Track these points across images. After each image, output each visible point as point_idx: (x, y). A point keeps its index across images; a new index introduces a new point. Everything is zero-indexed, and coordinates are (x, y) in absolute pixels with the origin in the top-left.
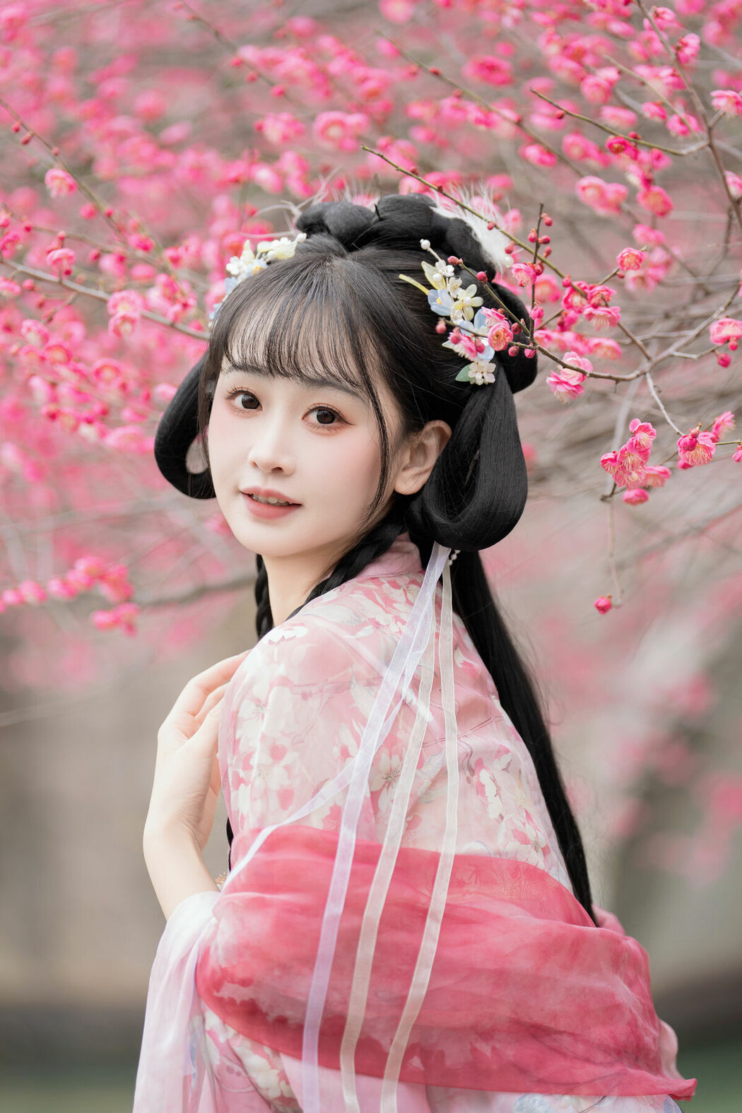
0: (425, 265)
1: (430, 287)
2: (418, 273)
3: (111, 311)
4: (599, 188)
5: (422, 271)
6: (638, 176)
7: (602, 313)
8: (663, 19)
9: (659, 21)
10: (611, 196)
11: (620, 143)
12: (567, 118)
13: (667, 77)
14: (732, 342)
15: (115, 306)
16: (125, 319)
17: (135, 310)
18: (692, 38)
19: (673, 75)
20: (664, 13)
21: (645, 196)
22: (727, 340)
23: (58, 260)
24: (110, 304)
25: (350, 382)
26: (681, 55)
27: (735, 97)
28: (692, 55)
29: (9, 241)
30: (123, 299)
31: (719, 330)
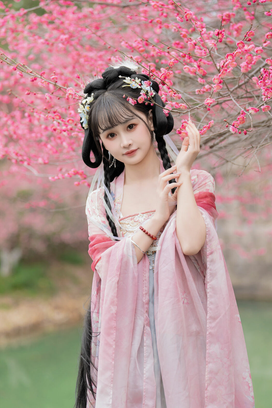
0: (124, 81)
1: (129, 84)
2: (125, 83)
3: (67, 92)
4: (188, 68)
5: (125, 82)
6: (196, 65)
7: (176, 96)
8: (197, 24)
9: (196, 25)
10: (192, 70)
11: (184, 55)
12: (170, 48)
13: (199, 39)
14: (209, 104)
15: (68, 91)
16: (70, 94)
17: (73, 92)
18: (204, 29)
19: (200, 38)
20: (197, 23)
21: (198, 70)
22: (208, 103)
23: (53, 79)
24: (67, 90)
25: (131, 117)
26: (202, 33)
27: (214, 43)
28: (204, 33)
29: (42, 73)
30: (70, 89)
31: (206, 101)
